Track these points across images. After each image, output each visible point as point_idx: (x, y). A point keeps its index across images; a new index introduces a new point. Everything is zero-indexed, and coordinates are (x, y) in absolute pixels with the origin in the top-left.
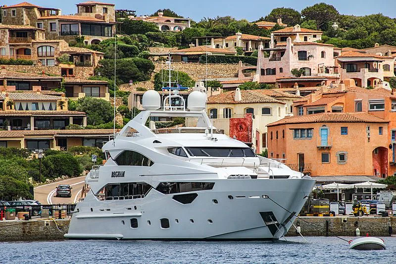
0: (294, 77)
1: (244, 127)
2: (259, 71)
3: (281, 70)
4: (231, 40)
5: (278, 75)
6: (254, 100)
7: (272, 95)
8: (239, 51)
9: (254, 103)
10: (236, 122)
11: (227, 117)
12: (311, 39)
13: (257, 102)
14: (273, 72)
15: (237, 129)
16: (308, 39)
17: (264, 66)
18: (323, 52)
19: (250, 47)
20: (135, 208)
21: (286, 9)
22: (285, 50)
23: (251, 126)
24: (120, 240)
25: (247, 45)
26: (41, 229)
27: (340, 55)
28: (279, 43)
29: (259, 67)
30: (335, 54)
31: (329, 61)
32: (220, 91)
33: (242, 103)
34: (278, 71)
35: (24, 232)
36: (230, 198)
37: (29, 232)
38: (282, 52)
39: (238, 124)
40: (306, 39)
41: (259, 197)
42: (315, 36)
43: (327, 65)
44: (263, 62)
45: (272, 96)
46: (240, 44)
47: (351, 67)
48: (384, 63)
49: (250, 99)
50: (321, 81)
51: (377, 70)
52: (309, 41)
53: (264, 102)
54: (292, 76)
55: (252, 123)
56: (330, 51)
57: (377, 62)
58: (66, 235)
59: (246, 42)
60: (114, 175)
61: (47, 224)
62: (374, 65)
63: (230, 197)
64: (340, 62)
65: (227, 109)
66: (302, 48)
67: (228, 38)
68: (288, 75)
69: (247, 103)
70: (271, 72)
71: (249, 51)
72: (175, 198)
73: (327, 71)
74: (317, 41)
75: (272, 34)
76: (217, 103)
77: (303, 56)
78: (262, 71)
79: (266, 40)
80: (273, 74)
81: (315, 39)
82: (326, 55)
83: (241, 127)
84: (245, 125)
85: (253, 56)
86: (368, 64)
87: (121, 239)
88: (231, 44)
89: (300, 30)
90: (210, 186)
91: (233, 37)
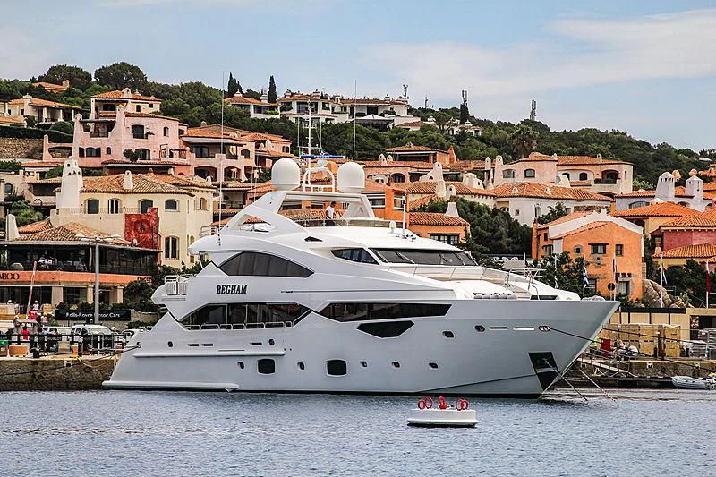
0: (128, 161)
1: (146, 226)
2: (75, 152)
3: (109, 151)
4: (15, 105)
5: (104, 157)
6: (152, 190)
7: (174, 182)
8: (30, 120)
9: (153, 193)
10: (134, 220)
11: (112, 212)
12: (145, 109)
13: (159, 193)
14: (98, 153)
15: (136, 230)
16: (142, 108)
17: (83, 144)
18: (165, 129)
19: (45, 115)
20: (272, 342)
21: (70, 67)
22: (115, 122)
23: (158, 227)
24: (231, 392)
25: (40, 112)
26: (59, 372)
27: (186, 133)
28: (103, 113)
29: (76, 146)
30: (181, 132)
31: (173, 142)
32: (35, 177)
33: (135, 193)
34: (104, 151)
35: (34, 376)
36: (479, 330)
37: (40, 377)
38: (110, 126)
39: (137, 222)
40: (138, 108)
41: (532, 329)
42: (151, 106)
43: (171, 146)
44: (81, 138)
45: (174, 184)
46: (29, 111)
47: (201, 150)
48: (244, 148)
49: (146, 188)
50: (168, 168)
51: (235, 157)
52: (142, 111)
53: (168, 193)
54: (125, 160)
55: (158, 222)
56: (174, 126)
57: (236, 145)
58: (105, 383)
59: (39, 109)
60: (220, 290)
61: (68, 365)
62: (233, 150)
63: (480, 328)
64: (186, 143)
65: (112, 201)
66: (137, 121)
67: (13, 102)
68: (118, 156)
69: (143, 193)
70: (94, 154)
71: (44, 122)
72: (361, 327)
73: (171, 156)
74: (154, 112)
75: (93, 99)
76: (99, 192)
77: (138, 132)
78: (81, 150)
79: (67, 108)
80: (96, 156)
81: (152, 110)
82: (170, 132)
83: (142, 227)
84: (148, 224)
85: (53, 128)
86: (224, 148)
87: (234, 390)
88: (16, 111)
89: (130, 95)
90: (440, 309)
91: (18, 101)
